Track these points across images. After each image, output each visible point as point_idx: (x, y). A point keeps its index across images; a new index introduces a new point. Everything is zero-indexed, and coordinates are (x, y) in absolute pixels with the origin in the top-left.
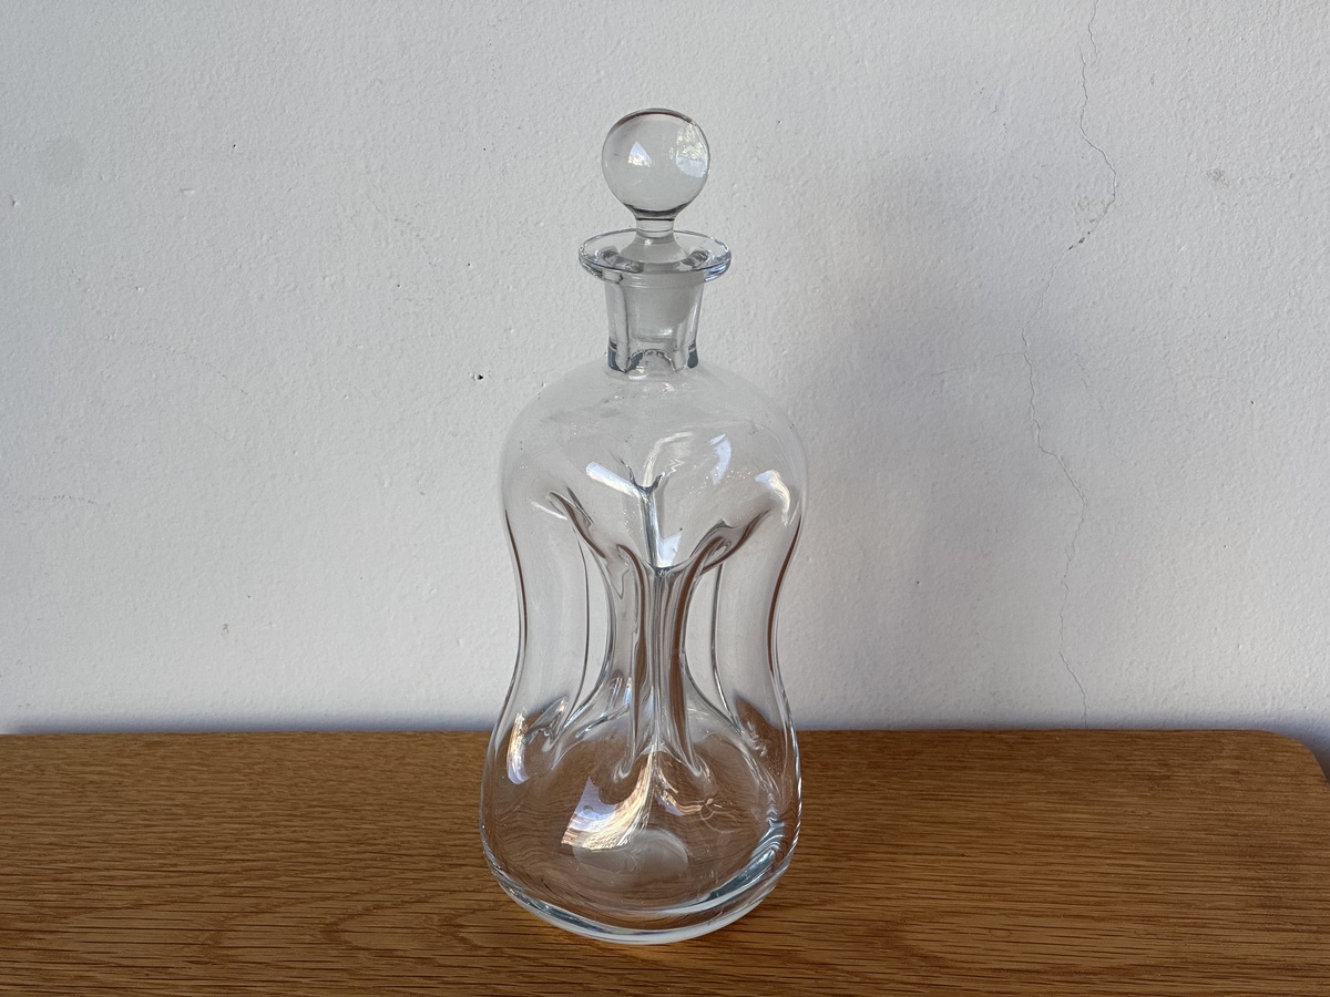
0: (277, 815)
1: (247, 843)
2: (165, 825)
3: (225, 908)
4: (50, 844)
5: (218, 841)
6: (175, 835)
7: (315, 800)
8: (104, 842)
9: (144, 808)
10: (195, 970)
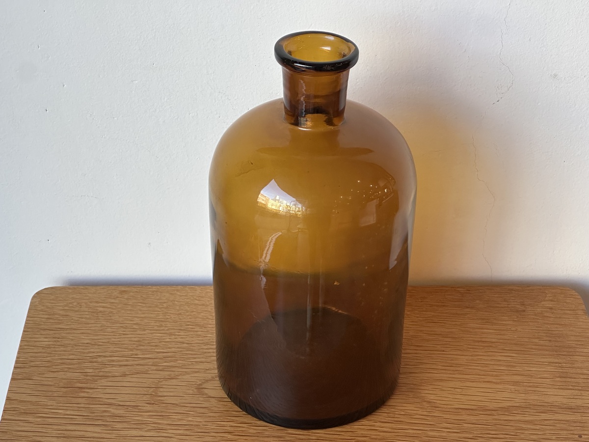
0: (174, 329)
1: (164, 343)
2: (132, 334)
3: (158, 376)
4: (87, 344)
5: (153, 342)
6: (136, 339)
7: (188, 322)
8: (108, 342)
9: (121, 325)
10: (149, 408)
